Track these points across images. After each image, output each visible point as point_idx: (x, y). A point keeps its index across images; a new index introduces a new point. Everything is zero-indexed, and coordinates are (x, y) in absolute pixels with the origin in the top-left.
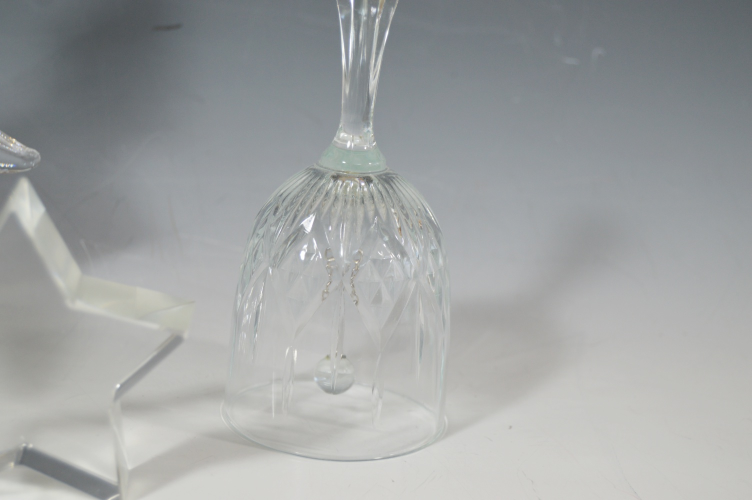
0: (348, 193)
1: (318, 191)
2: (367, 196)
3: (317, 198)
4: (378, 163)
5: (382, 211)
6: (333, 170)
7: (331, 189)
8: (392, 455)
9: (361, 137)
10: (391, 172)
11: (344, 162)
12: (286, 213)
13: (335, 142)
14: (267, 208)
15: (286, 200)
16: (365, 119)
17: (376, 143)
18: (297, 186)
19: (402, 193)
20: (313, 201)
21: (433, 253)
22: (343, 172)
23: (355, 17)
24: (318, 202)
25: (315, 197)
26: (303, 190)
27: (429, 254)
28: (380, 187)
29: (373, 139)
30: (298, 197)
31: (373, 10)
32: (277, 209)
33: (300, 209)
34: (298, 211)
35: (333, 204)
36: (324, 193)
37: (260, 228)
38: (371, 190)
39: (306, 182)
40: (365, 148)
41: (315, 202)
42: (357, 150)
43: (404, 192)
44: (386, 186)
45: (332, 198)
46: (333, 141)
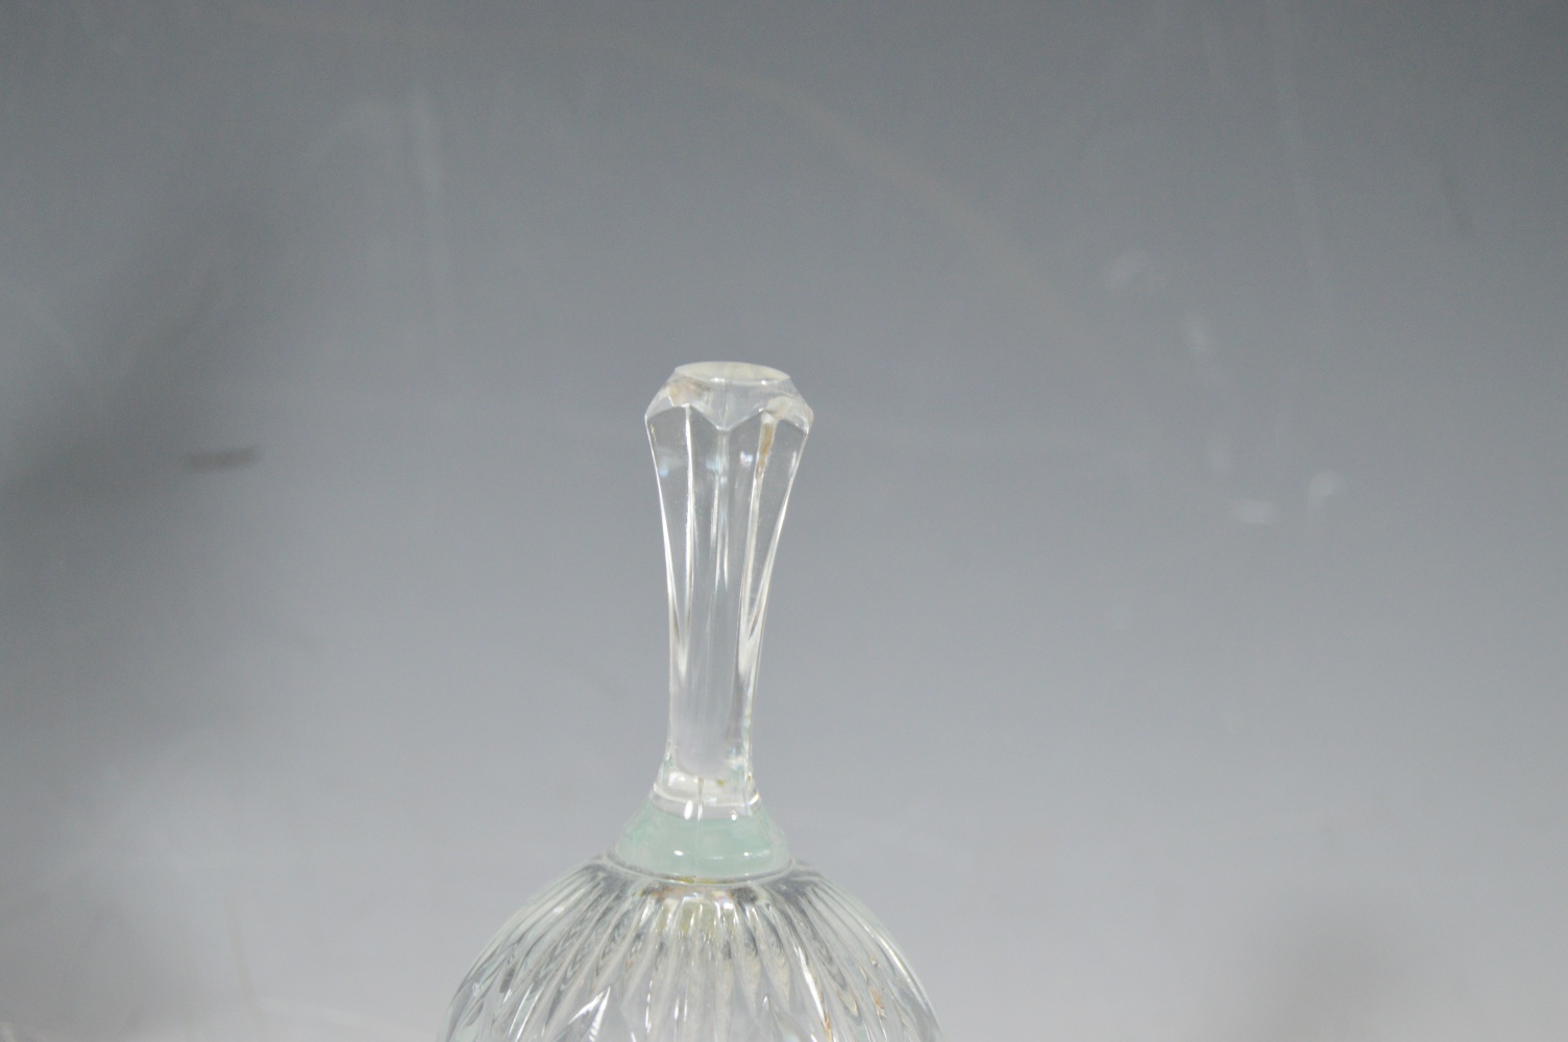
0: (690, 932)
1: (617, 927)
2: (741, 937)
3: (612, 947)
4: (765, 852)
5: (780, 978)
6: (651, 874)
7: (649, 921)
9: (720, 783)
10: (802, 868)
11: (679, 853)
12: (537, 984)
13: (657, 797)
14: (482, 972)
15: (533, 953)
16: (732, 735)
17: (761, 795)
19: (831, 928)
20: (604, 955)
22: (678, 878)
23: (696, 475)
24: (615, 960)
25: (609, 944)
28: (772, 913)
29: (751, 785)
30: (564, 943)
31: (746, 459)
32: (511, 974)
33: (569, 974)
34: (564, 980)
35: (654, 965)
36: (631, 935)
37: (471, 1023)
38: (750, 924)
41: (607, 958)
42: (715, 819)
43: (835, 922)
44: (791, 911)
45: (652, 947)
46: (651, 796)
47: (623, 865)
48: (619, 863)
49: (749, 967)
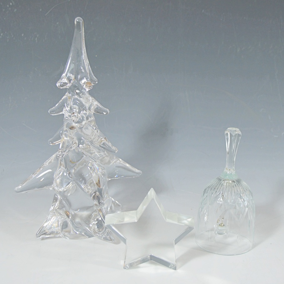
4: (236, 177)
5: (238, 190)
6: (224, 179)
10: (239, 179)
11: (227, 177)
13: (225, 171)
15: (213, 186)
21: (251, 200)
22: (227, 180)
29: (234, 170)
47: (221, 178)
49: (235, 188)
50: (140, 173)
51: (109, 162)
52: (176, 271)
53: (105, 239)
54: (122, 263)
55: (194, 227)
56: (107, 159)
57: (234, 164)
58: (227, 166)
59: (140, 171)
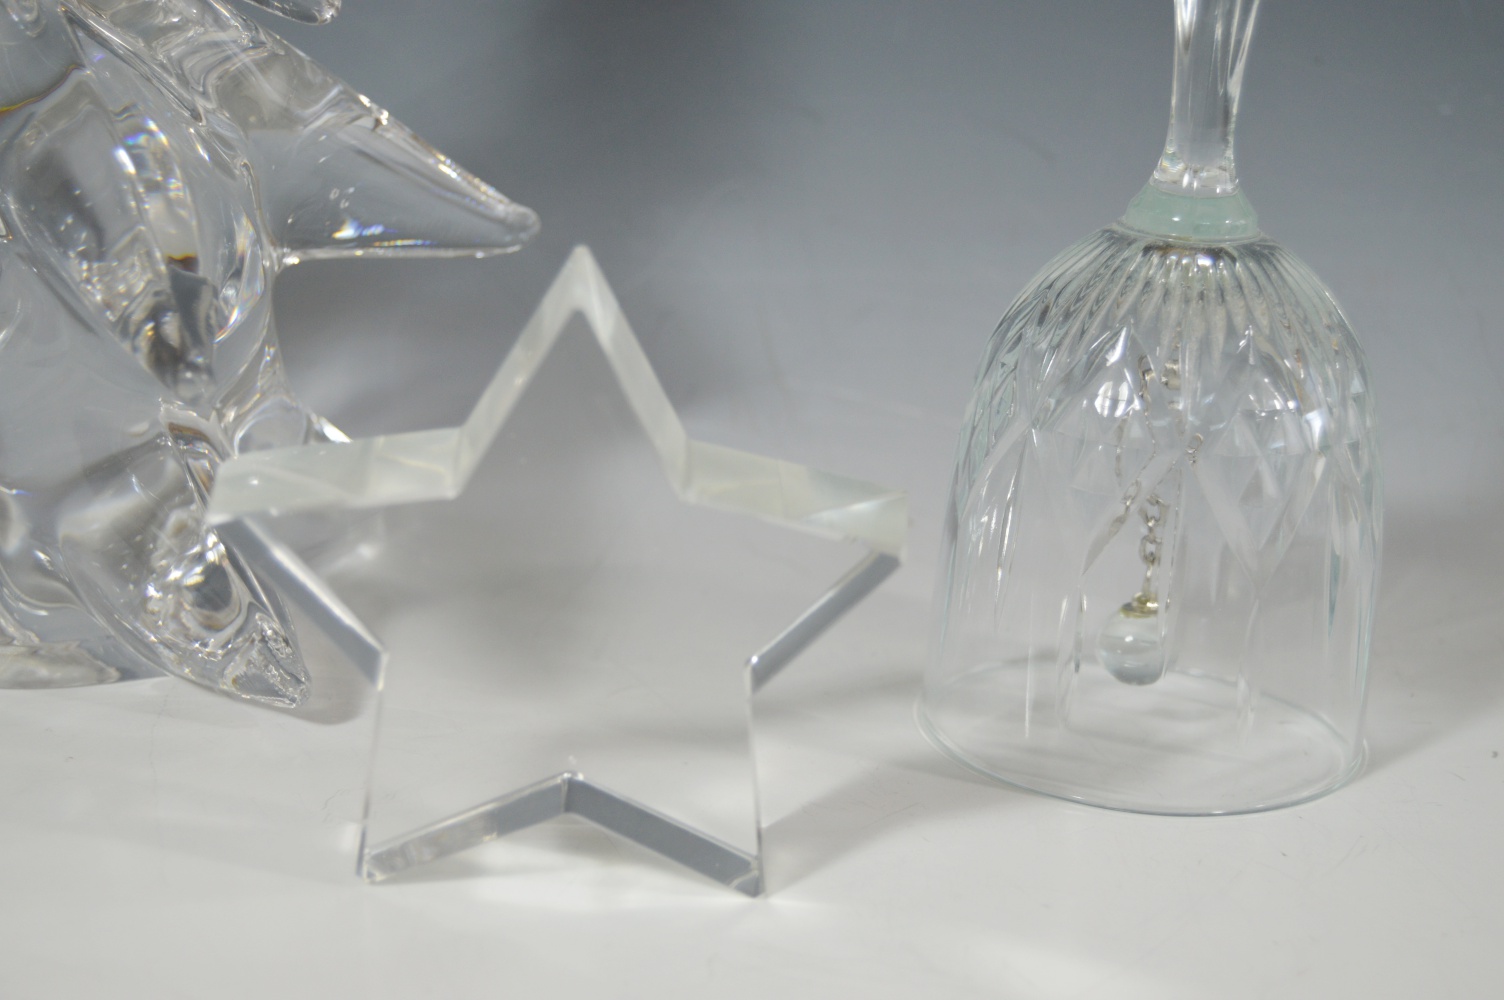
3: (1128, 289)
4: (1243, 222)
8: (1260, 806)
11: (1176, 219)
13: (1156, 180)
14: (1019, 313)
15: (1062, 296)
16: (1221, 133)
17: (1240, 181)
18: (1082, 270)
21: (1355, 400)
22: (1176, 238)
25: (1125, 287)
26: (1097, 275)
27: (1350, 402)
29: (1233, 172)
30: (1088, 288)
33: (1095, 308)
37: (1010, 351)
39: (1103, 259)
40: (1218, 191)
42: (1206, 195)
46: (1152, 178)
47: (1132, 229)
48: (1129, 228)
49: (1236, 304)
50: (523, 228)
51: (287, 119)
52: (757, 901)
53: (254, 686)
54: (348, 839)
55: (904, 556)
56: (270, 89)
57: (1232, 126)
58: (1170, 149)
59: (522, 209)
